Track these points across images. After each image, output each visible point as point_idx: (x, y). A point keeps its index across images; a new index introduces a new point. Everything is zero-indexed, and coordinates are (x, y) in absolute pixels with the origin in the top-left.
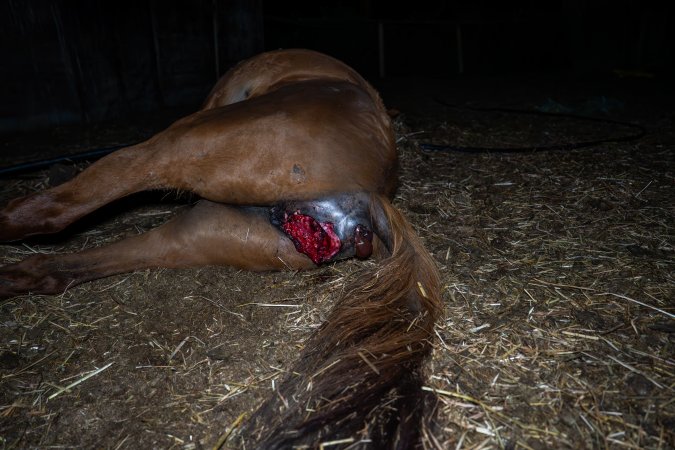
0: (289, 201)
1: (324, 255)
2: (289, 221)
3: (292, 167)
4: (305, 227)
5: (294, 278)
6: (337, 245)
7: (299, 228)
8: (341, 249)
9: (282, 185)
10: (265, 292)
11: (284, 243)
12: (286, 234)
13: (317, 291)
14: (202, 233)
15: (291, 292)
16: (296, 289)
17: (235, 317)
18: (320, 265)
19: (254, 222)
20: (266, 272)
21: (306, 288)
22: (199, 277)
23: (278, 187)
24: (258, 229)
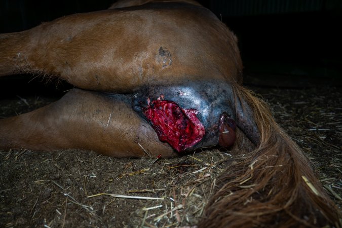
0: (153, 86)
1: (186, 143)
2: (151, 107)
3: (158, 49)
4: (168, 115)
5: (153, 166)
6: (201, 133)
7: (161, 115)
8: (205, 137)
9: (146, 67)
10: (122, 180)
11: (146, 130)
12: (148, 121)
13: (179, 182)
14: (66, 117)
15: (150, 181)
16: (156, 178)
17: (83, 210)
18: (182, 153)
19: (117, 108)
20: (127, 158)
21: (166, 177)
22: (59, 160)
23: (143, 70)
24: (121, 115)
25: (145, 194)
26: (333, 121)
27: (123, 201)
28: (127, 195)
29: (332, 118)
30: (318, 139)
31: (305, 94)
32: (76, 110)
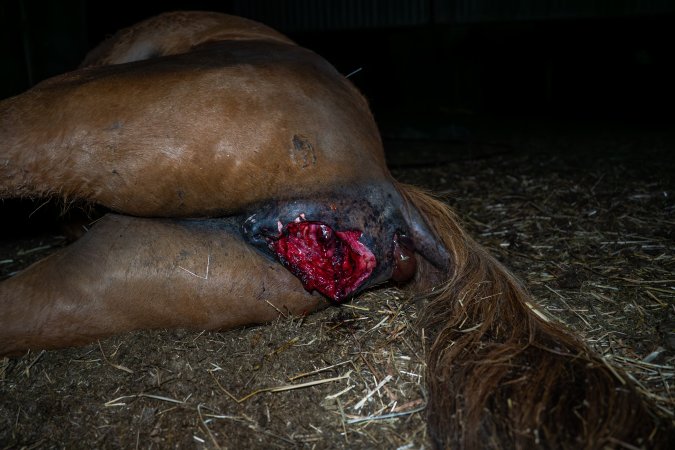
2: (284, 235)
3: (291, 139)
6: (370, 265)
17: (237, 425)
19: (217, 244)
23: (270, 175)
24: (226, 255)
25: (316, 376)
26: (506, 217)
27: (289, 396)
28: (292, 384)
29: (504, 213)
30: (499, 247)
31: (445, 175)
32: (138, 257)
